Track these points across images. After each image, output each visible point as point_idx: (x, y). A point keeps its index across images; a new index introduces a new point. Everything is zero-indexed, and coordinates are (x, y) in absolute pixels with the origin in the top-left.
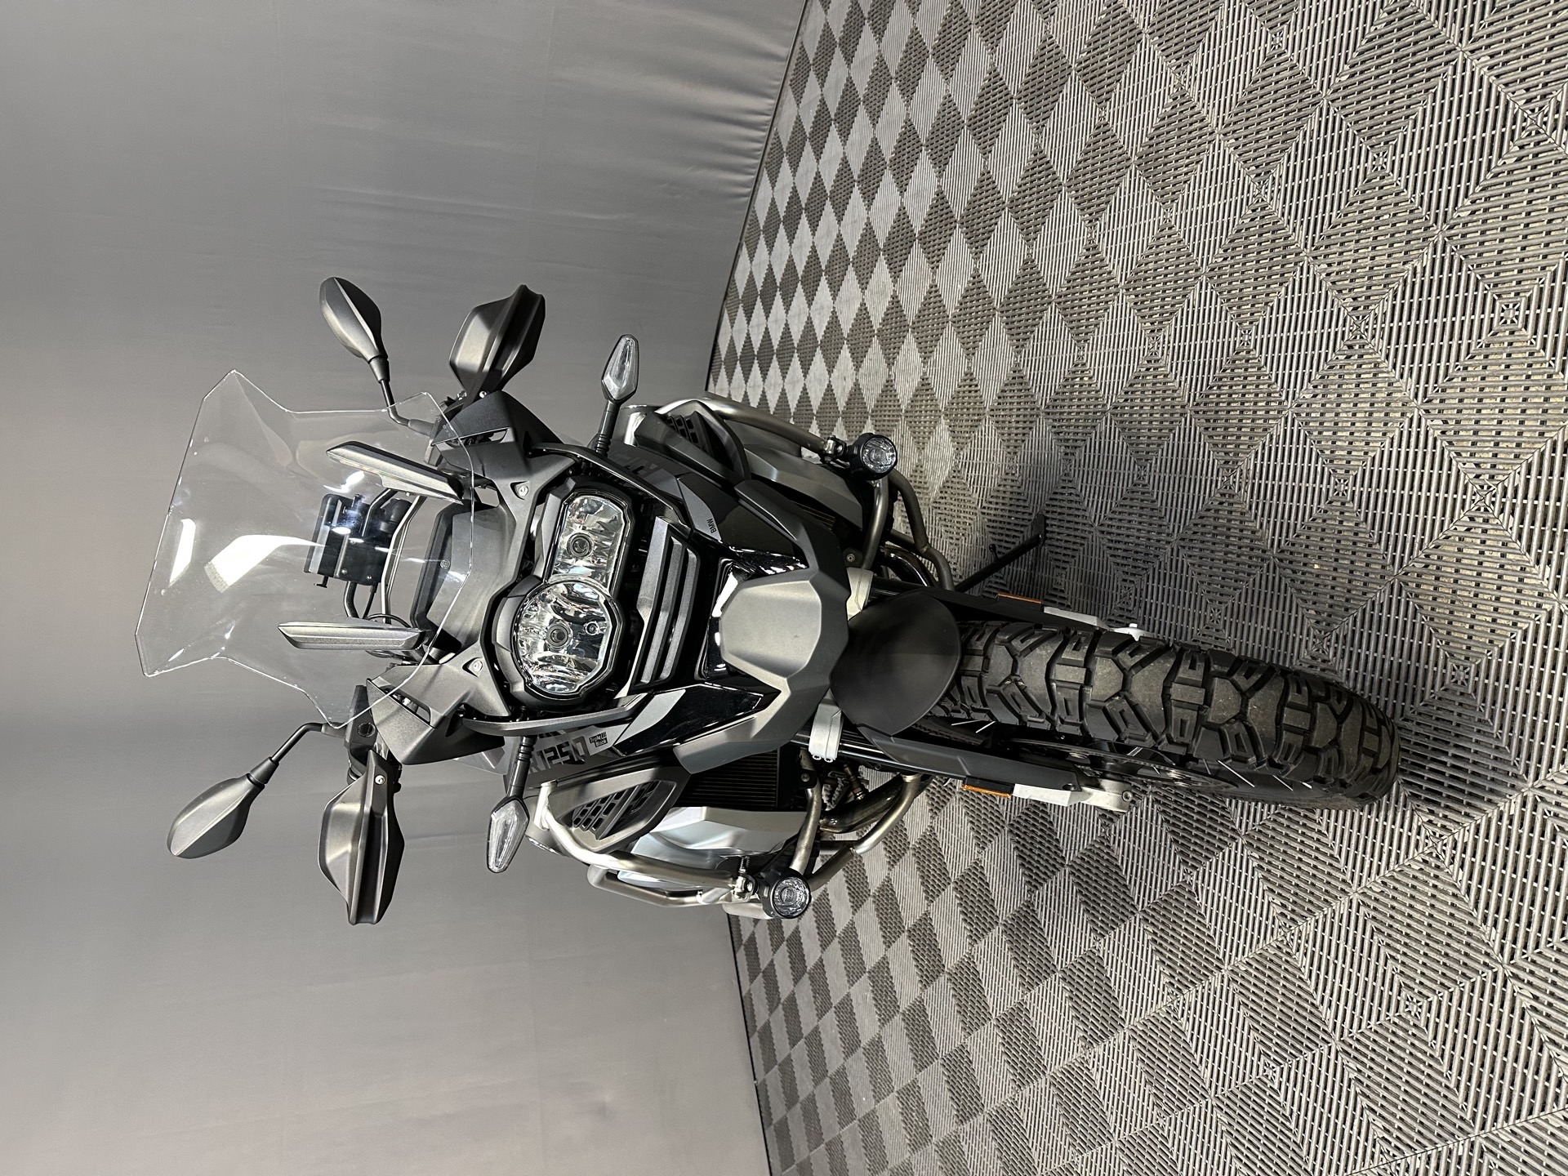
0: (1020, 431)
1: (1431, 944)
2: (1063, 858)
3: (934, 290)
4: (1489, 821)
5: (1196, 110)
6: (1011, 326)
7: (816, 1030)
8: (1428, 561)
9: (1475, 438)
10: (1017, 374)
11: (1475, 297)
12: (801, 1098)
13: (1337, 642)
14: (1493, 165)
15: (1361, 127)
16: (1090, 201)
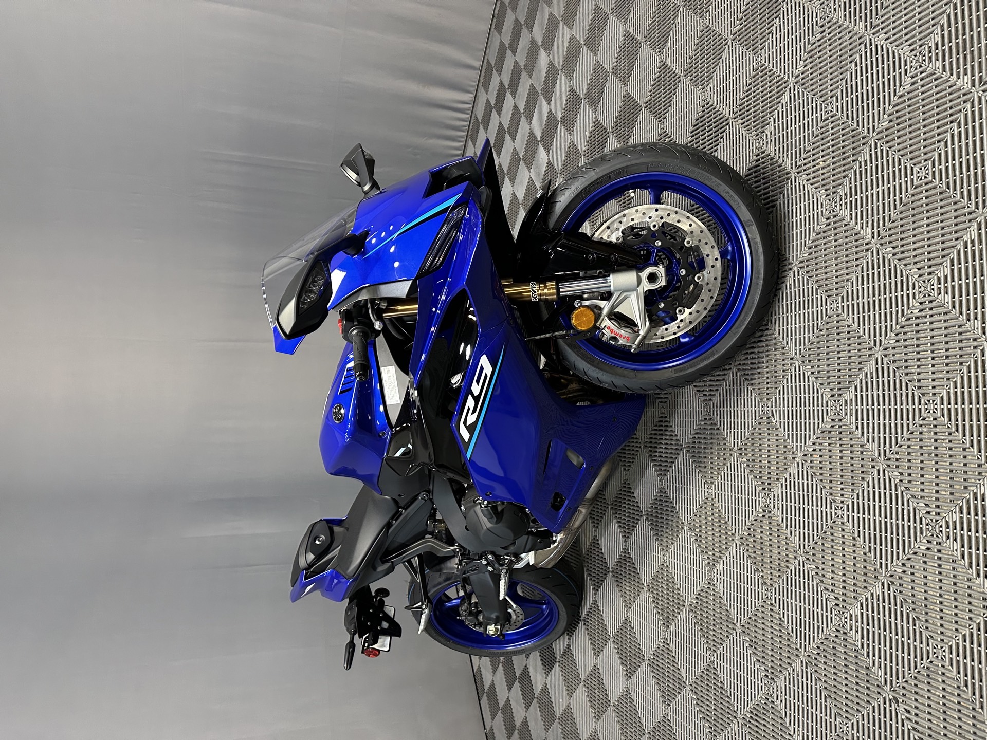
8: (891, 117)
13: (841, 200)
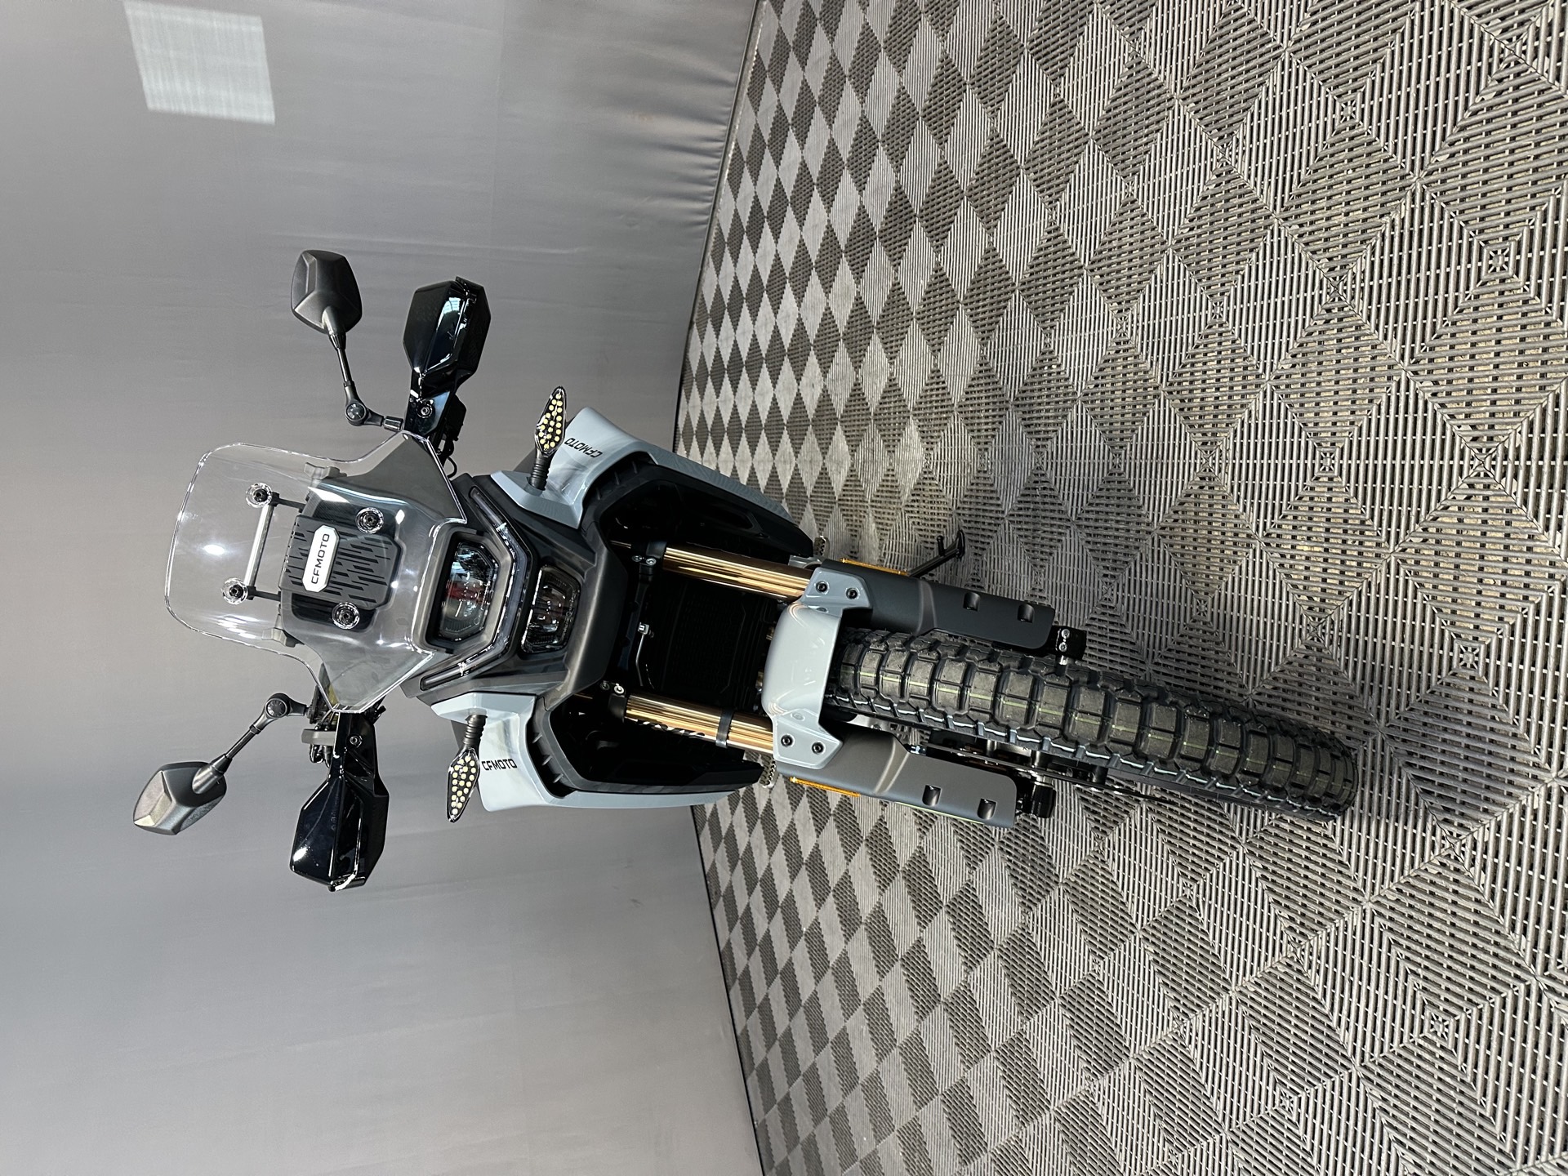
0: (990, 426)
1: (1455, 955)
2: (1057, 876)
3: (896, 289)
4: (1511, 816)
5: (1153, 77)
6: (975, 318)
7: (814, 1067)
9: (1470, 398)
10: (984, 368)
11: (1460, 246)
12: (801, 1140)
14: (1471, 103)
15: (1326, 75)
16: (1049, 181)
